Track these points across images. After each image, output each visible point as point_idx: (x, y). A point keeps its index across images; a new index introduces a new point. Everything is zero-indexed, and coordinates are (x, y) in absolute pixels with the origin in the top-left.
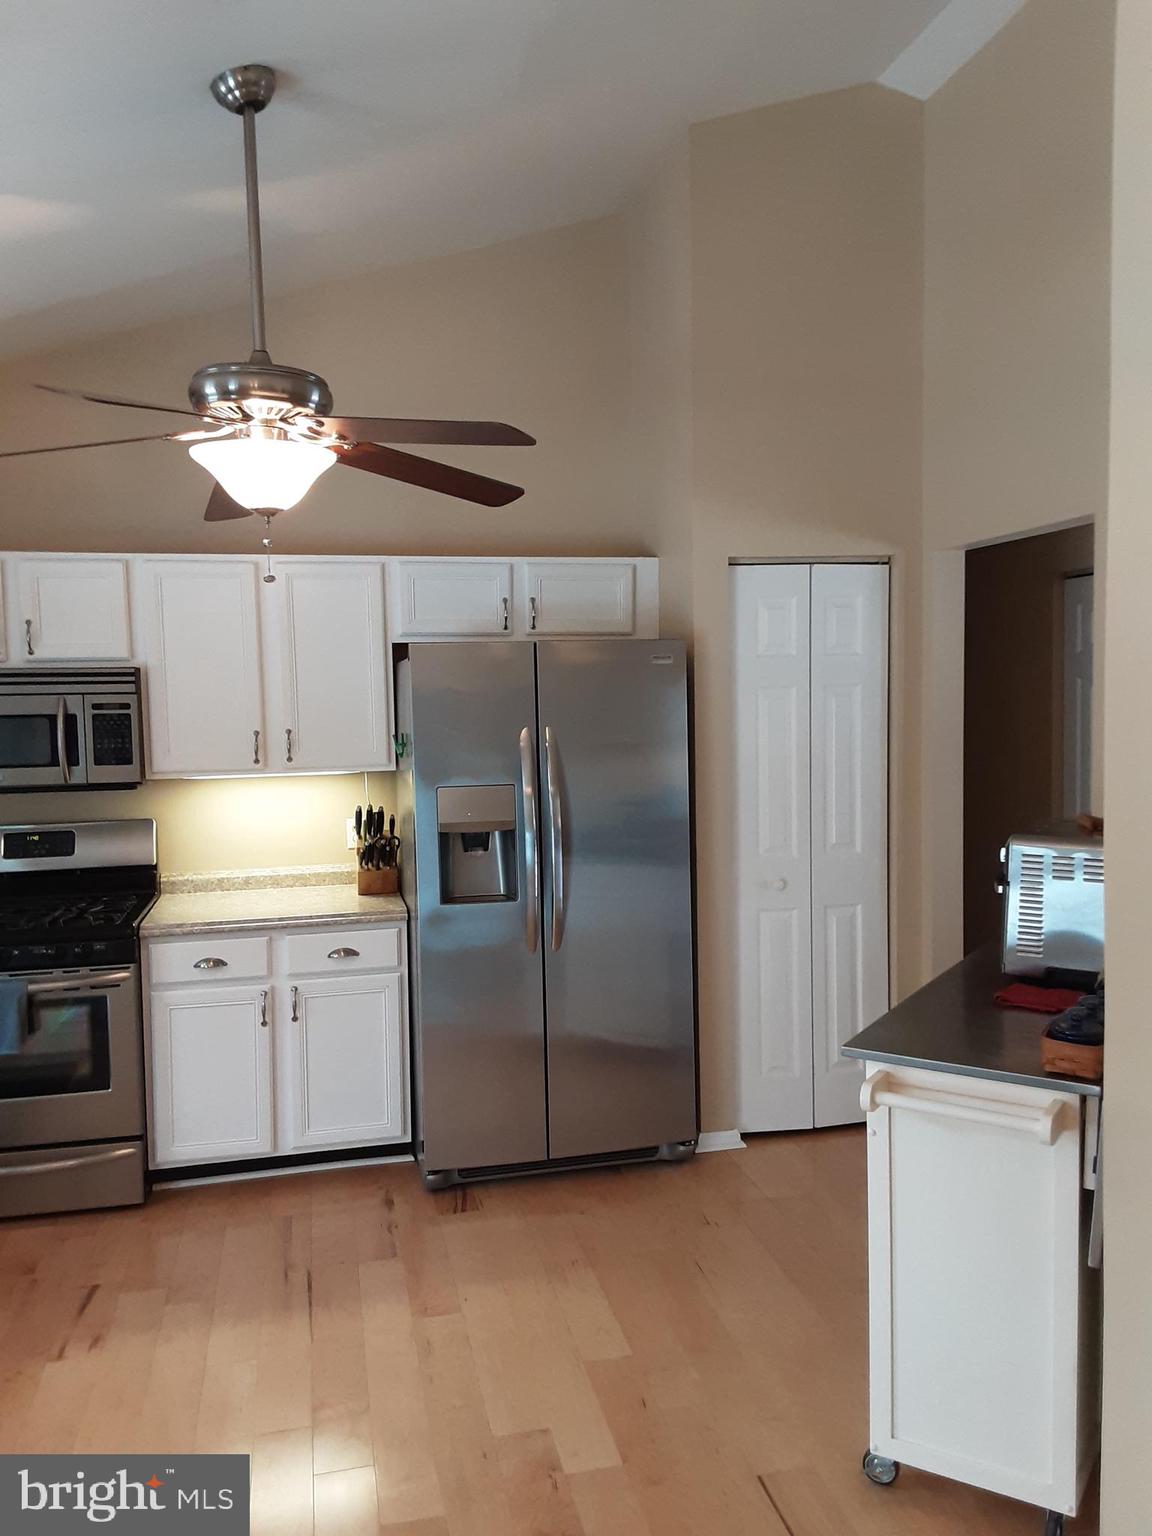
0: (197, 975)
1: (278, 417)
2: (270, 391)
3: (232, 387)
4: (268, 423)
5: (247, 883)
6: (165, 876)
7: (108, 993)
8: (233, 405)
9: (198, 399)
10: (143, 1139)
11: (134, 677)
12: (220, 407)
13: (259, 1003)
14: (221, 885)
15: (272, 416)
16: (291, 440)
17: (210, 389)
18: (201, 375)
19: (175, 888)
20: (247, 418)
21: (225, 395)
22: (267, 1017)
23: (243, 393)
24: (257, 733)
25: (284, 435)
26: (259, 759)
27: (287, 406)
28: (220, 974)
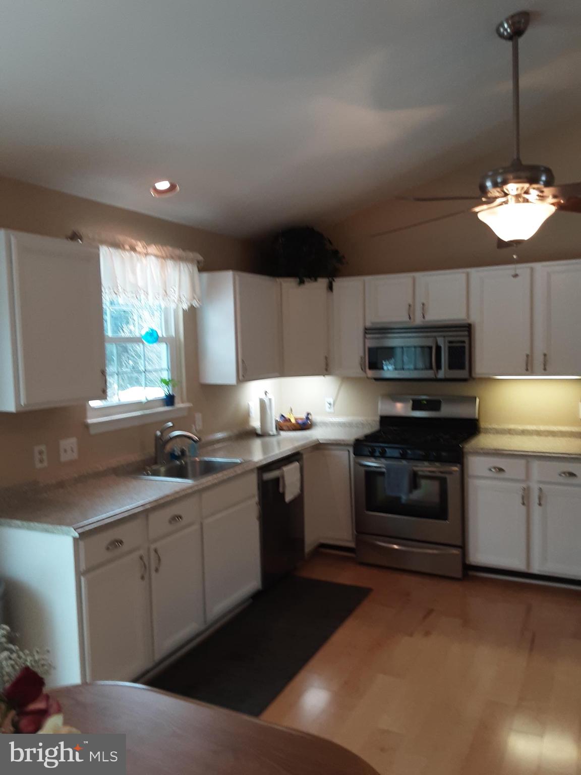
0: (489, 474)
1: (523, 192)
2: (518, 179)
3: (499, 180)
4: (518, 196)
5: (524, 433)
6: (483, 424)
7: (447, 476)
8: (499, 189)
9: (483, 190)
10: (463, 547)
11: (468, 328)
12: (494, 192)
13: (521, 493)
14: (510, 432)
15: (519, 192)
16: (531, 202)
17: (489, 184)
18: (484, 178)
19: (487, 431)
20: (506, 195)
21: (495, 185)
22: (525, 500)
23: (505, 182)
24: (527, 356)
25: (527, 201)
26: (529, 369)
27: (526, 186)
28: (501, 475)
